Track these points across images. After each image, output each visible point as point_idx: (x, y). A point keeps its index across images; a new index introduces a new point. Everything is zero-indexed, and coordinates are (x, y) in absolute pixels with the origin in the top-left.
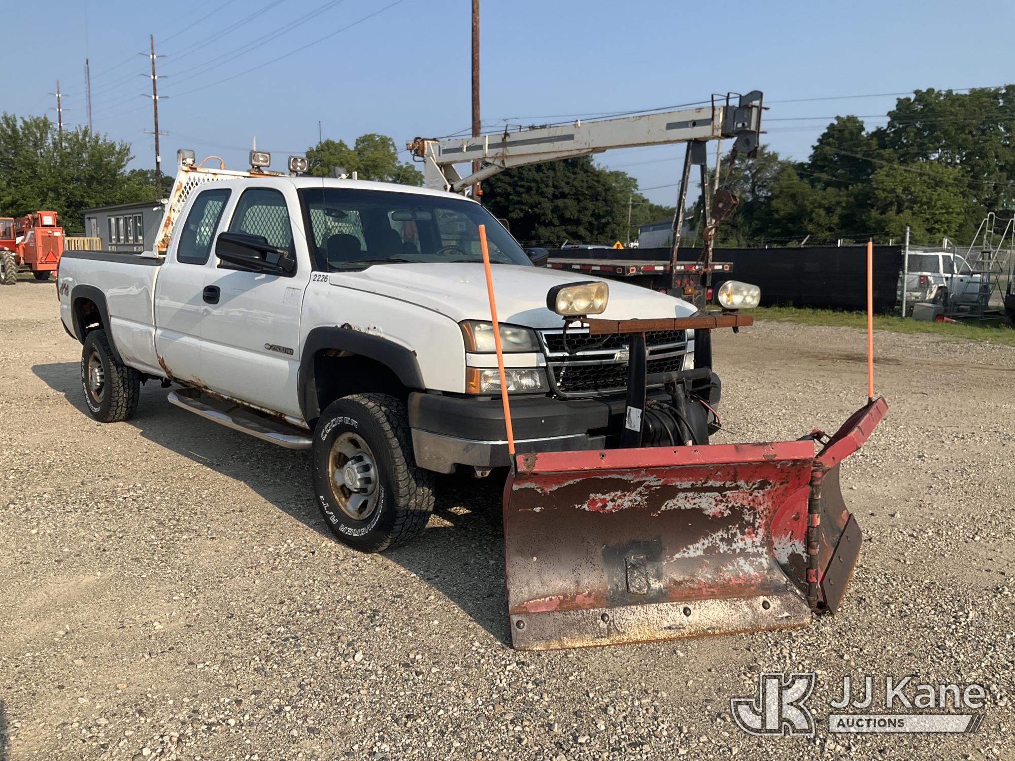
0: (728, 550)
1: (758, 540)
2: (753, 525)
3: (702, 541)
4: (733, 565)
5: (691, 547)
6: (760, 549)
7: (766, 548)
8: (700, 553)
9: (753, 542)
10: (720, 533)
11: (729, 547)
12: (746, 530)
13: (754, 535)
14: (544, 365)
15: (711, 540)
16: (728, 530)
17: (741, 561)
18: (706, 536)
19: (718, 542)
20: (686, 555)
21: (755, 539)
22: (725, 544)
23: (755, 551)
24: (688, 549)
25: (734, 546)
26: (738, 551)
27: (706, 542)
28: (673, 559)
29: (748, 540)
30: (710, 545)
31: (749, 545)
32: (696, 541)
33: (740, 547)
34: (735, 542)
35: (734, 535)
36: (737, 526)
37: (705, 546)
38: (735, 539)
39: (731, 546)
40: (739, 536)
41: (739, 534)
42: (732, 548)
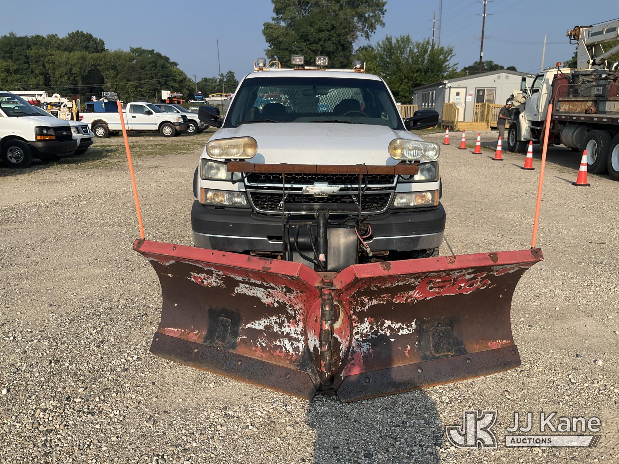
0: (280, 331)
1: (299, 329)
2: (295, 317)
3: (263, 320)
4: (281, 343)
5: (257, 322)
6: (300, 337)
7: (304, 337)
8: (262, 328)
9: (296, 330)
10: (274, 318)
11: (280, 329)
12: (291, 320)
13: (296, 325)
14: (244, 190)
15: (269, 321)
16: (279, 318)
17: (286, 341)
18: (266, 317)
19: (273, 323)
20: (253, 327)
21: (297, 328)
22: (278, 326)
23: (296, 337)
24: (255, 323)
25: (283, 329)
26: (285, 333)
27: (266, 321)
28: (245, 327)
29: (293, 329)
30: (268, 324)
31: (293, 332)
32: (259, 319)
33: (287, 331)
34: (284, 327)
35: (283, 322)
36: (285, 316)
37: (265, 324)
38: (284, 325)
39: (281, 329)
40: (286, 323)
41: (286, 321)
42: (282, 330)
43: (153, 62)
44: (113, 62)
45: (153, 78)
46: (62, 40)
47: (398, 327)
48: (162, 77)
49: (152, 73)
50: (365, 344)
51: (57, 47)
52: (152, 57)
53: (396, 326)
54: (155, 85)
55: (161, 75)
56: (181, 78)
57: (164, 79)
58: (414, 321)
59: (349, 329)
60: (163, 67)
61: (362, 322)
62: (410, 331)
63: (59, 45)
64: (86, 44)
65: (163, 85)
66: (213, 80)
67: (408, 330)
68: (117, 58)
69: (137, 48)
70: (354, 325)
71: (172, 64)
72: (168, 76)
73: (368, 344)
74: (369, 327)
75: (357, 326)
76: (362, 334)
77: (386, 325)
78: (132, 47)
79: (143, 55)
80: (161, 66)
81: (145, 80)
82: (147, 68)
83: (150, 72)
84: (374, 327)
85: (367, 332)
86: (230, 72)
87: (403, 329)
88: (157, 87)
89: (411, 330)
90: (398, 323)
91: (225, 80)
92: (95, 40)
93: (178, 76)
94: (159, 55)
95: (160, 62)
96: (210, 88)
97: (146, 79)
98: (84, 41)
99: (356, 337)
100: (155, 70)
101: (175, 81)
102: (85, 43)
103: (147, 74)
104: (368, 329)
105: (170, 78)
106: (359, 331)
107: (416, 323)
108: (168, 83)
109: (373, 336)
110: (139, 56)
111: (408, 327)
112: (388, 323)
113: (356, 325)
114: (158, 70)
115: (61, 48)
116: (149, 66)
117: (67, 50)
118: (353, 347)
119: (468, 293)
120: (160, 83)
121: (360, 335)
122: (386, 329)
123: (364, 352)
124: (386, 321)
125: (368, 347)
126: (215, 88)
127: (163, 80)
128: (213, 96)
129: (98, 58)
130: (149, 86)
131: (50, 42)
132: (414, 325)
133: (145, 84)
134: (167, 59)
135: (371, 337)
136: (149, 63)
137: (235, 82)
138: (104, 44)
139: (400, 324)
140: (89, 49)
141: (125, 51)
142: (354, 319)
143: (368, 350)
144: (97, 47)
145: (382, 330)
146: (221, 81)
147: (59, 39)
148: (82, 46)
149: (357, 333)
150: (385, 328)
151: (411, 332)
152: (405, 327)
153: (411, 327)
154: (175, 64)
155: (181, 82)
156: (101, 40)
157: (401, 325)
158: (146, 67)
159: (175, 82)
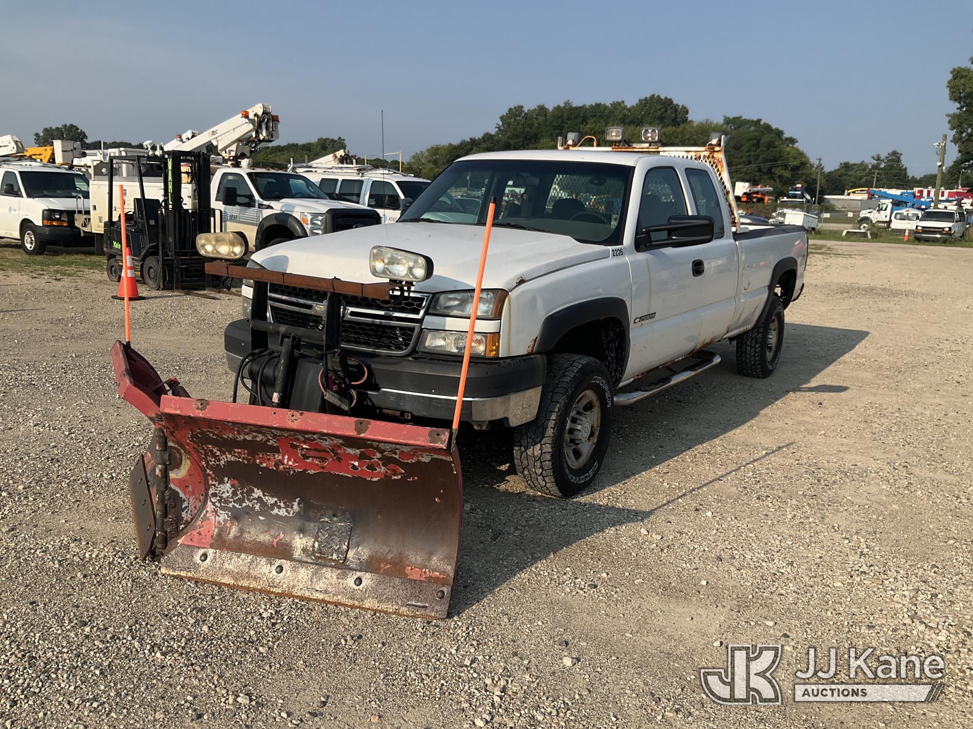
43: (754, 138)
44: (694, 139)
45: (750, 163)
46: (629, 110)
47: (272, 503)
48: (766, 160)
49: (749, 156)
50: (223, 512)
51: (621, 120)
52: (755, 131)
53: (271, 501)
54: (751, 173)
55: (763, 158)
56: (796, 163)
57: (768, 165)
58: (297, 500)
59: (203, 485)
60: (770, 145)
61: (221, 482)
62: (289, 513)
63: (625, 116)
64: (662, 114)
65: (765, 174)
66: (862, 166)
67: (287, 511)
68: (702, 134)
69: (735, 118)
70: (210, 482)
71: (787, 142)
72: (775, 160)
73: (227, 514)
74: (231, 491)
75: (214, 485)
76: (221, 497)
77: (256, 496)
78: (727, 116)
79: (742, 128)
80: (766, 145)
81: (737, 165)
82: (744, 148)
83: (748, 154)
84: (239, 493)
85: (228, 497)
86: (894, 153)
87: (279, 507)
88: (755, 176)
89: (292, 512)
90: (272, 496)
91: (882, 166)
92: (675, 108)
93: (792, 160)
94: (768, 127)
95: (766, 138)
96: (852, 179)
97: (740, 164)
98: (660, 110)
99: (214, 500)
100: (756, 151)
101: (785, 167)
102: (659, 112)
103: (742, 157)
104: (230, 494)
105: (779, 162)
106: (217, 492)
107: (299, 504)
108: (773, 170)
109: (235, 505)
110: (735, 129)
111: (286, 506)
112: (258, 493)
113: (213, 483)
114: (761, 151)
115: (626, 121)
116: (747, 145)
117: (634, 123)
118: (207, 512)
119: (375, 479)
120: (760, 170)
121: (218, 498)
122: (255, 501)
123: (219, 522)
124: (256, 490)
125: (226, 518)
126: (861, 178)
127: (765, 167)
128: (854, 192)
129: (672, 134)
130: (742, 175)
131: (613, 112)
132: (296, 506)
133: (736, 171)
134: (779, 133)
135: (233, 505)
136: (749, 140)
137: (901, 170)
138: (687, 112)
139: (276, 499)
140: (665, 121)
141: (715, 122)
142: (209, 475)
143: (224, 520)
144: (676, 118)
145: (248, 500)
146: (875, 167)
147: (625, 107)
148: (655, 117)
149: (214, 495)
150: (253, 499)
151: (291, 515)
152: (282, 505)
153: (292, 508)
154: (792, 141)
155: (796, 168)
156: (684, 107)
157: (276, 501)
158: (742, 146)
159: (785, 169)
